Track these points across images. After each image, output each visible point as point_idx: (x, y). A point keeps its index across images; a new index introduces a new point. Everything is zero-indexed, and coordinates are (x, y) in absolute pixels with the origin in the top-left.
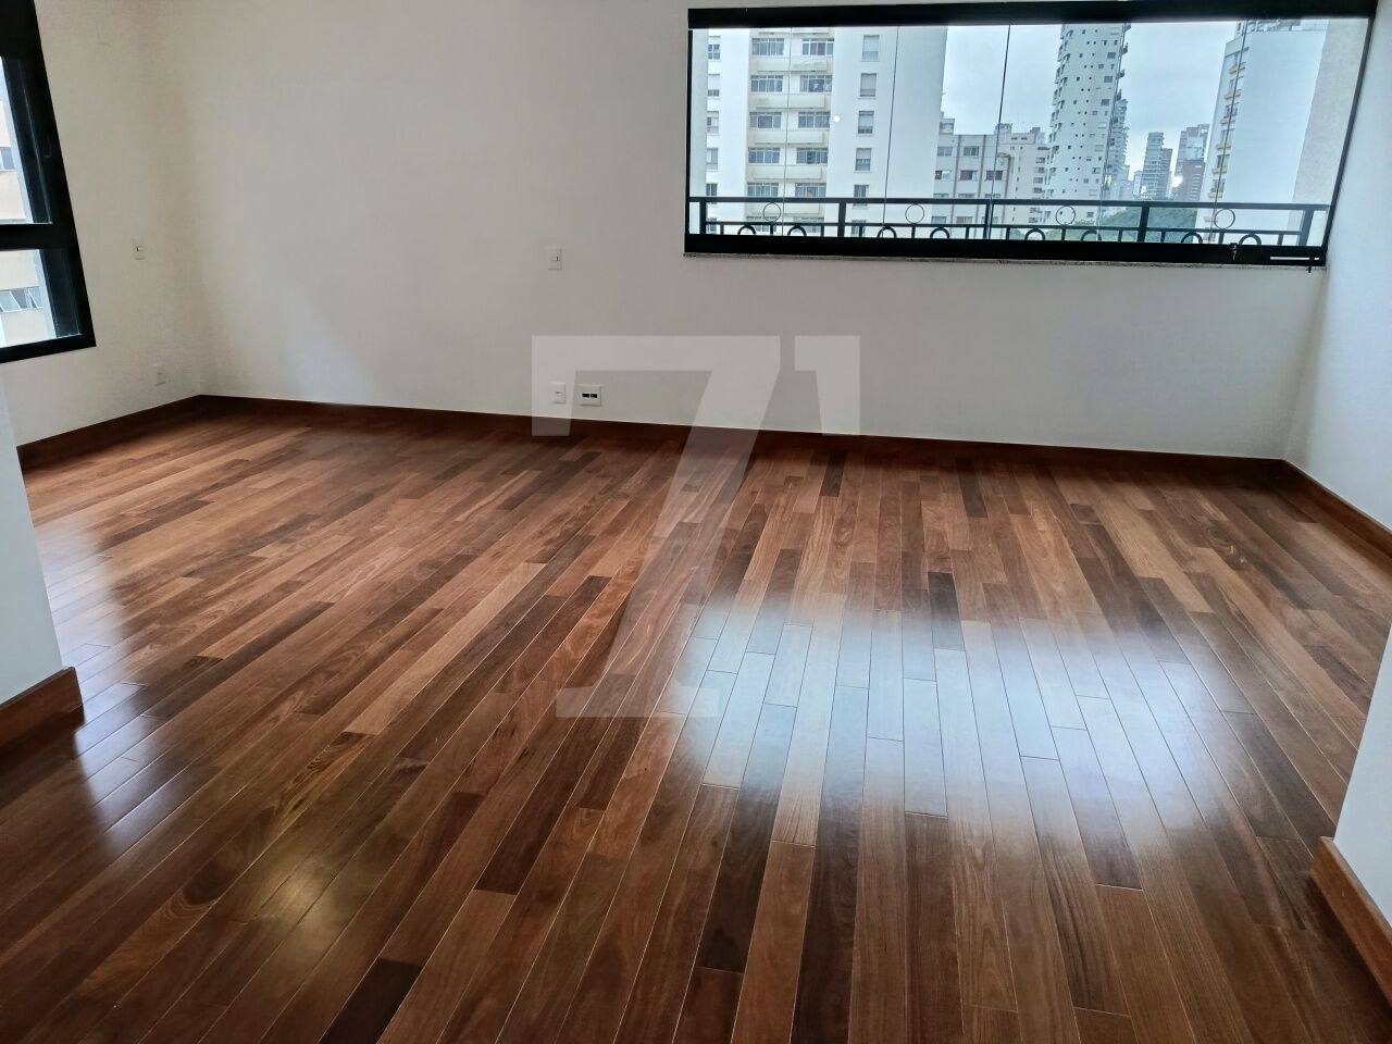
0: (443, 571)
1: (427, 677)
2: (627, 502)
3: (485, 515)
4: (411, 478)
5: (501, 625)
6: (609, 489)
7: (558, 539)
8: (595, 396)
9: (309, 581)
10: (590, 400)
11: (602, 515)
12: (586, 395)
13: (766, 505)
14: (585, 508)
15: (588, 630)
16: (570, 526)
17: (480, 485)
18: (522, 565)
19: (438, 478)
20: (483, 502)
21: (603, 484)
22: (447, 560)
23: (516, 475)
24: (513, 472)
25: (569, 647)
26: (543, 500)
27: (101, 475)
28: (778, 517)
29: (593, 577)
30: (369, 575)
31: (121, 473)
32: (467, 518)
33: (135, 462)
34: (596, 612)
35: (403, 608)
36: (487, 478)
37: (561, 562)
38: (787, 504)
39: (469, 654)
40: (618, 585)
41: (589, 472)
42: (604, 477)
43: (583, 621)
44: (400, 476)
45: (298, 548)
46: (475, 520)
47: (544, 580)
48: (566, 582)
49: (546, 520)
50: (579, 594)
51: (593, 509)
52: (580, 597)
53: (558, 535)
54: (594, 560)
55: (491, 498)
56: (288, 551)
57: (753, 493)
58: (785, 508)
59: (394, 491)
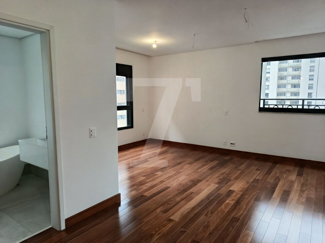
0: (195, 183)
1: (189, 209)
2: (240, 172)
3: (205, 170)
4: (190, 160)
5: (207, 199)
6: (236, 167)
7: (222, 179)
8: (234, 144)
9: (166, 181)
10: (232, 145)
11: (234, 174)
12: (231, 144)
13: (280, 177)
14: (229, 172)
15: (228, 204)
16: (225, 176)
17: (205, 163)
18: (213, 184)
19: (195, 160)
20: (205, 167)
21: (235, 166)
22: (196, 180)
23: (213, 161)
24: (212, 161)
25: (223, 208)
26: (219, 168)
27: (131, 153)
28: (283, 181)
29: (230, 190)
30: (179, 181)
31: (134, 153)
32: (201, 171)
33: (137, 151)
34: (231, 199)
35: (185, 191)
36: (206, 162)
37: (223, 185)
38: (286, 177)
39: (199, 205)
40: (236, 193)
41: (231, 163)
42: (235, 164)
43: (227, 201)
44: (187, 159)
45: (165, 173)
46: (202, 171)
47: (218, 189)
48: (224, 190)
49: (219, 174)
50: (227, 194)
51: (231, 172)
52: (227, 195)
53: (222, 178)
54: (231, 186)
55: (207, 166)
56: (163, 173)
57: (276, 173)
58: (286, 178)
59: (186, 162)
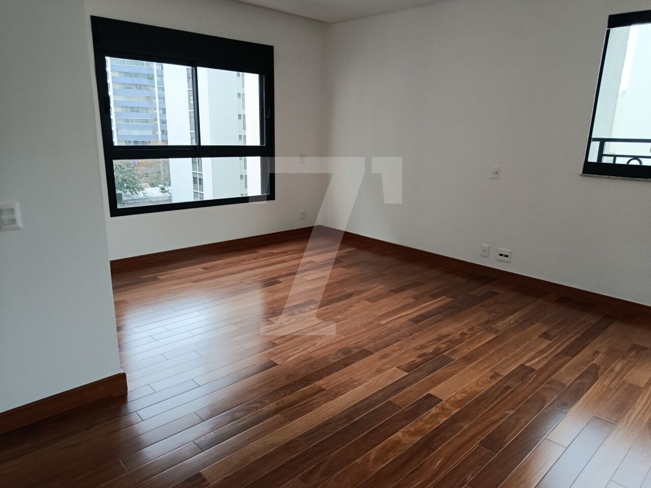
0: (348, 357)
2: (494, 336)
3: (397, 323)
8: (507, 256)
10: (503, 258)
11: (470, 343)
12: (501, 255)
16: (443, 346)
18: (395, 368)
19: (392, 291)
20: (404, 313)
22: (355, 351)
24: (435, 296)
29: (430, 395)
31: (265, 259)
32: (386, 324)
34: (412, 429)
35: (306, 380)
37: (418, 375)
40: (443, 408)
41: (483, 306)
42: (490, 312)
43: (399, 434)
47: (398, 386)
48: (413, 393)
50: (411, 408)
53: (431, 351)
54: (434, 384)
58: (618, 374)
